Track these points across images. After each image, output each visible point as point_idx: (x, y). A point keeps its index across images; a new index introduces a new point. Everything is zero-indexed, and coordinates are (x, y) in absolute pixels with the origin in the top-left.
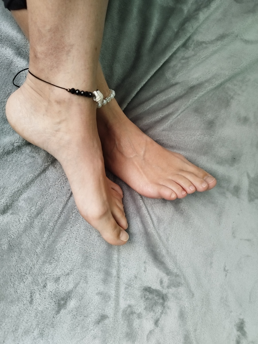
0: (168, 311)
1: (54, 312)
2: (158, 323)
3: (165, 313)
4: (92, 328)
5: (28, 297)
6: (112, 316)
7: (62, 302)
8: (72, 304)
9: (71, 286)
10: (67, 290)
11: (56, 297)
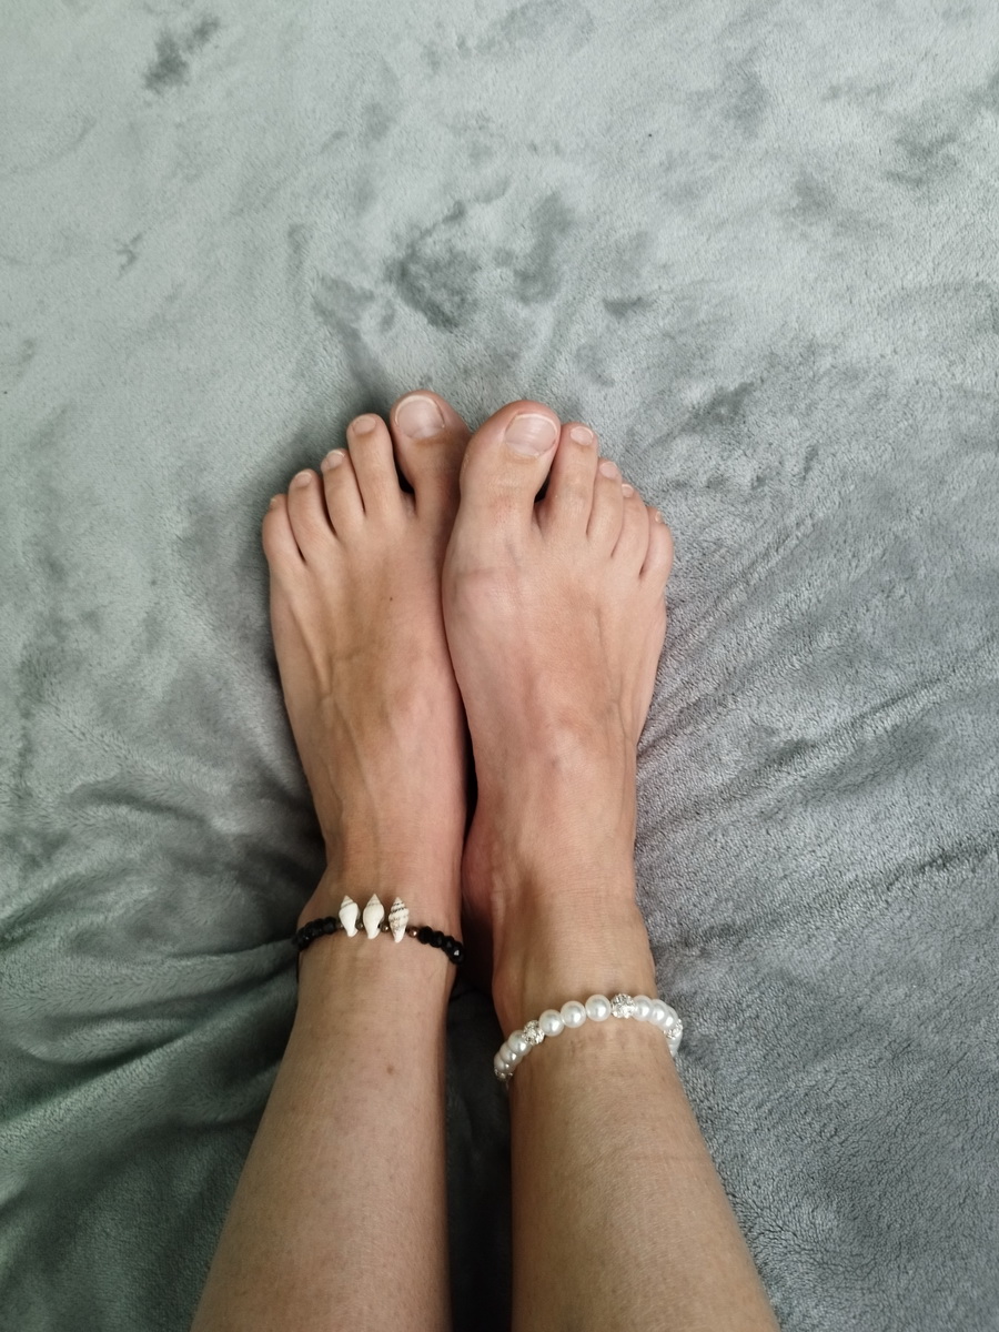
0: (402, 230)
1: (757, 394)
2: (452, 210)
3: (418, 227)
4: (665, 297)
5: (816, 472)
6: (593, 301)
7: (723, 411)
8: (696, 393)
9: (682, 445)
10: (697, 439)
11: (736, 433)
